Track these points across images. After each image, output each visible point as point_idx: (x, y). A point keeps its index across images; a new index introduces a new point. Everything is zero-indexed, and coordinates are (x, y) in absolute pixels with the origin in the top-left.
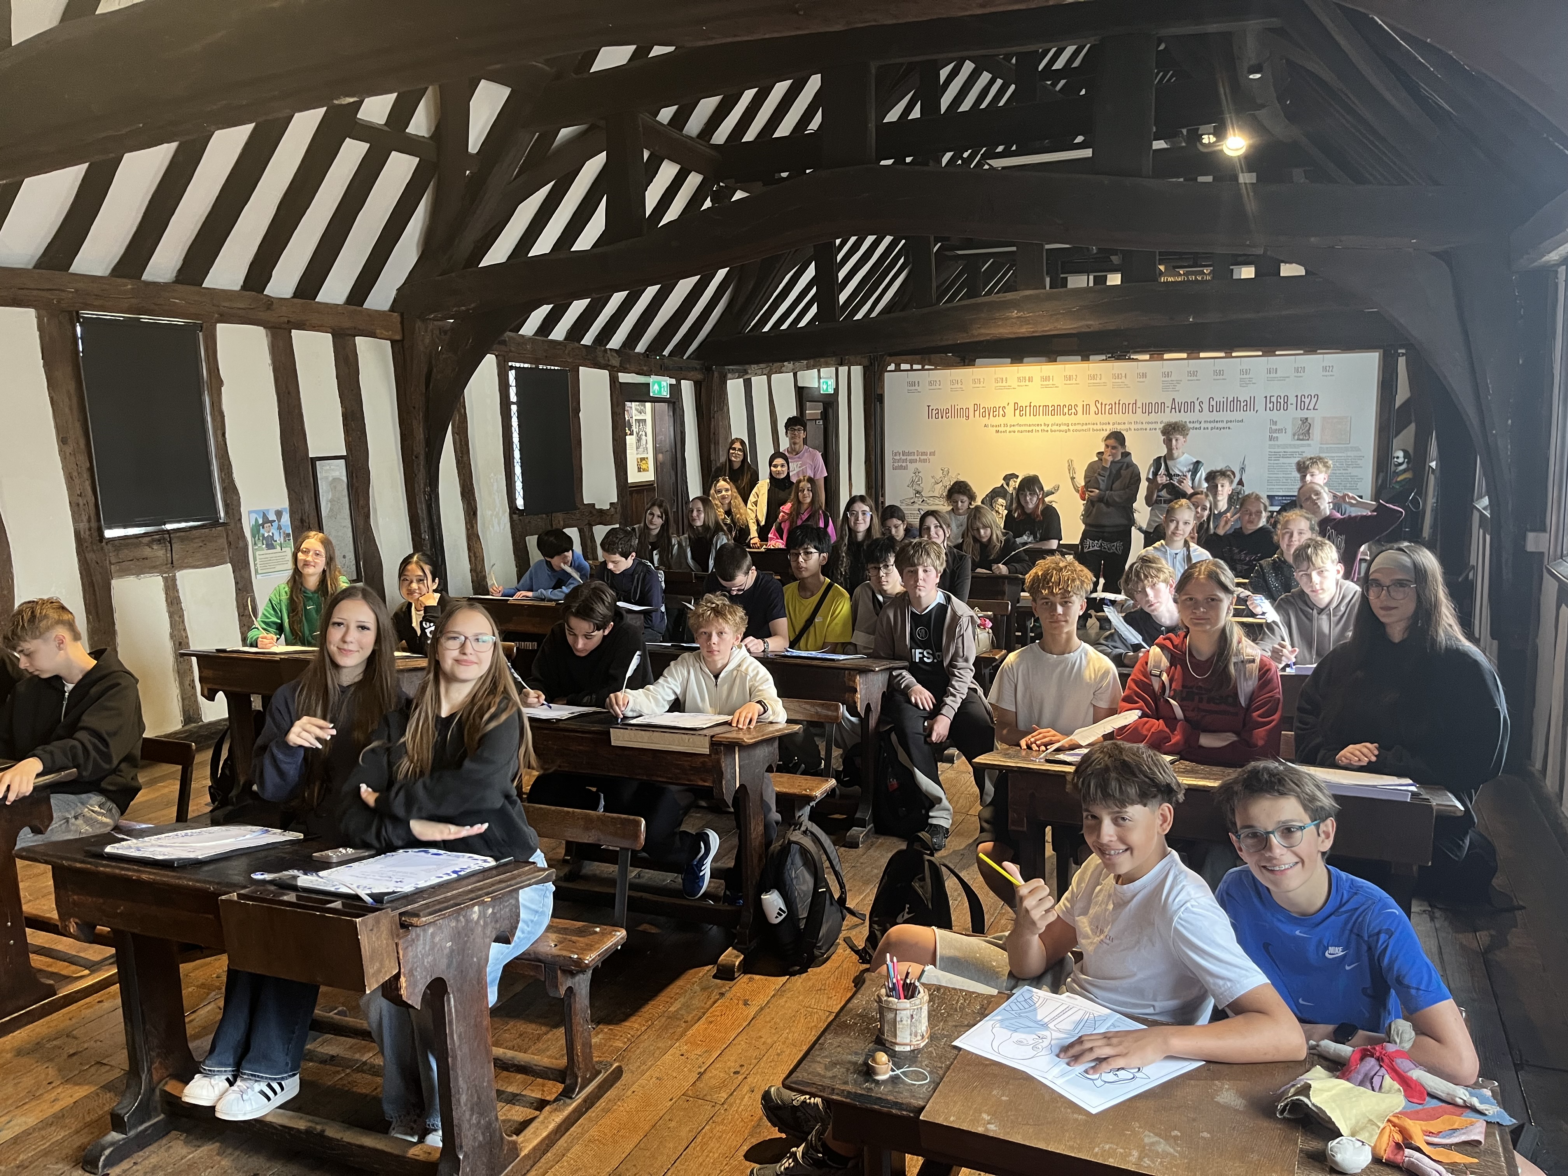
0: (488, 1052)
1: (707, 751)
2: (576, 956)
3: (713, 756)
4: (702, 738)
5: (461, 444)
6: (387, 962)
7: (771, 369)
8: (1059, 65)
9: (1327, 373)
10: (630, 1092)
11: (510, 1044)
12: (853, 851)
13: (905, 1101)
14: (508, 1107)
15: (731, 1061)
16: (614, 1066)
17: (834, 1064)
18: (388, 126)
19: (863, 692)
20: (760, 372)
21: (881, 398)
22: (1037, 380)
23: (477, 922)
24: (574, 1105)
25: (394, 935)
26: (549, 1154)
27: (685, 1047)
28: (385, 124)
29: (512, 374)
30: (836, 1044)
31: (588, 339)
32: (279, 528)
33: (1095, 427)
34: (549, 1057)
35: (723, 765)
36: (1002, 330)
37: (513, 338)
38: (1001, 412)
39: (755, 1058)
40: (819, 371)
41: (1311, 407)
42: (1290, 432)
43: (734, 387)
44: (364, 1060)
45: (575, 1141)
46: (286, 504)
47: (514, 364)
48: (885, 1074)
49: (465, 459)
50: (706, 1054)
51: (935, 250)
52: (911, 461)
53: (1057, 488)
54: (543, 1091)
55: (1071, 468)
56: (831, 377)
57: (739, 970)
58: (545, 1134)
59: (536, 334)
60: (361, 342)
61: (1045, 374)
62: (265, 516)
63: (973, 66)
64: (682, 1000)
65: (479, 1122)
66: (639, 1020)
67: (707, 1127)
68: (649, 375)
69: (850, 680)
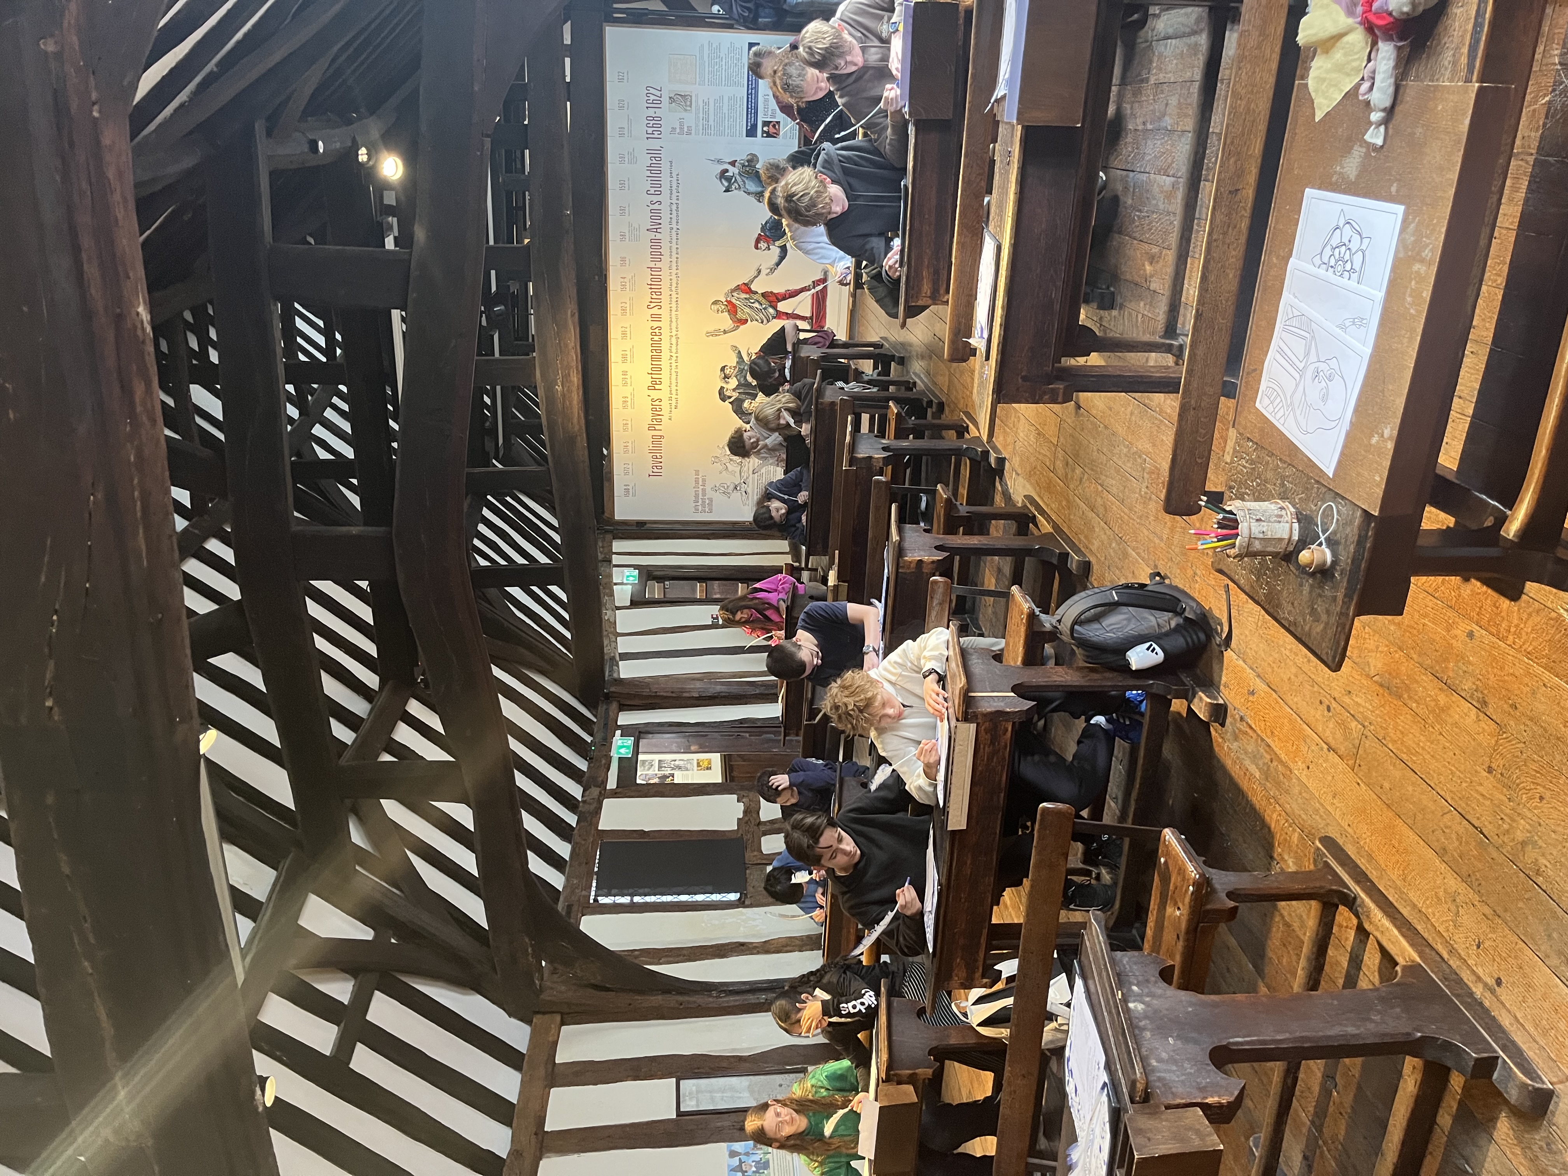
0: (1296, 997)
1: (973, 726)
2: (1191, 888)
3: (979, 721)
4: (958, 731)
5: (670, 956)
6: (1187, 1121)
7: (612, 633)
8: (321, 340)
9: (625, 78)
10: (1350, 830)
11: (1294, 958)
12: (1095, 567)
13: (1356, 531)
14: (1364, 968)
15: (1317, 714)
16: (1320, 846)
17: (1313, 612)
18: (341, 1022)
19: (922, 553)
20: (613, 645)
21: (641, 524)
22: (624, 367)
23: (1148, 1005)
24: (1363, 895)
25: (1154, 1113)
26: (1419, 928)
27: (1300, 764)
28: (338, 1025)
29: (603, 900)
30: (1290, 608)
31: (571, 819)
32: (747, 1154)
33: (674, 309)
34: (1308, 918)
35: (989, 710)
36: (575, 402)
37: (565, 898)
38: (657, 403)
39: (1313, 686)
40: (616, 584)
41: (658, 93)
42: (684, 115)
43: (627, 670)
44: (1309, 1123)
45: (1404, 896)
46: (723, 1145)
47: (592, 898)
48: (1324, 553)
49: (685, 952)
50: (1308, 741)
51: (500, 466)
52: (704, 494)
53: (735, 348)
54: (1347, 927)
55: (714, 334)
56: (623, 572)
57: (1216, 698)
58: (1396, 932)
59: (563, 872)
60: (561, 1058)
61: (620, 360)
62: (734, 1170)
63: (317, 425)
64: (1247, 762)
65: (1379, 1012)
66: (1268, 812)
67: (1390, 746)
68: (611, 757)
69: (909, 568)
